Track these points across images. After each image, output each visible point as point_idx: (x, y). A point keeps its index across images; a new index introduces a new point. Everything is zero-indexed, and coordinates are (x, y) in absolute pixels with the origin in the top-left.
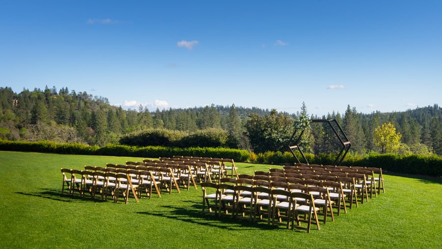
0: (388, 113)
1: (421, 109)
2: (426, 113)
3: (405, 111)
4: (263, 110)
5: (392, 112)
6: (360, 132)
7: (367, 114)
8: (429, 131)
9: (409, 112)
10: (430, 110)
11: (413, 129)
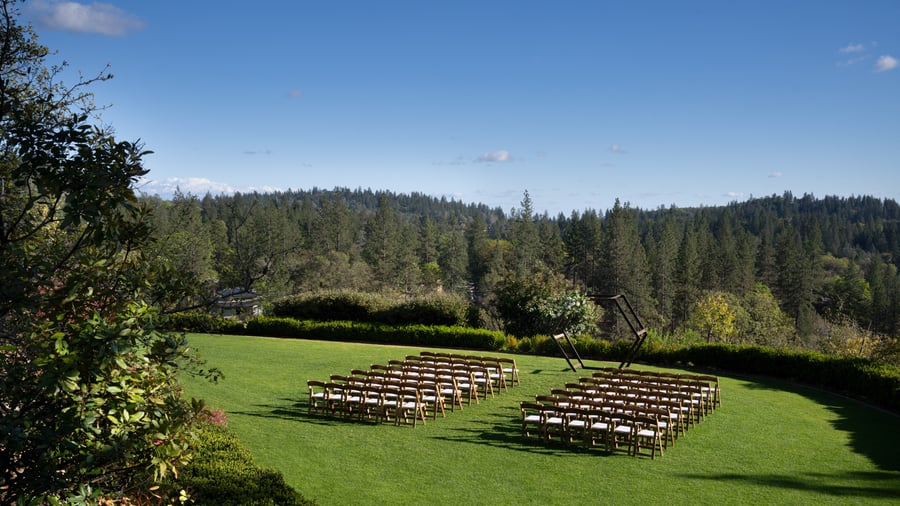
0: (691, 210)
1: (758, 200)
2: (767, 210)
3: (725, 205)
4: (436, 199)
5: (699, 206)
6: (638, 255)
7: (650, 210)
8: (773, 251)
9: (734, 206)
10: (774, 203)
11: (741, 248)
